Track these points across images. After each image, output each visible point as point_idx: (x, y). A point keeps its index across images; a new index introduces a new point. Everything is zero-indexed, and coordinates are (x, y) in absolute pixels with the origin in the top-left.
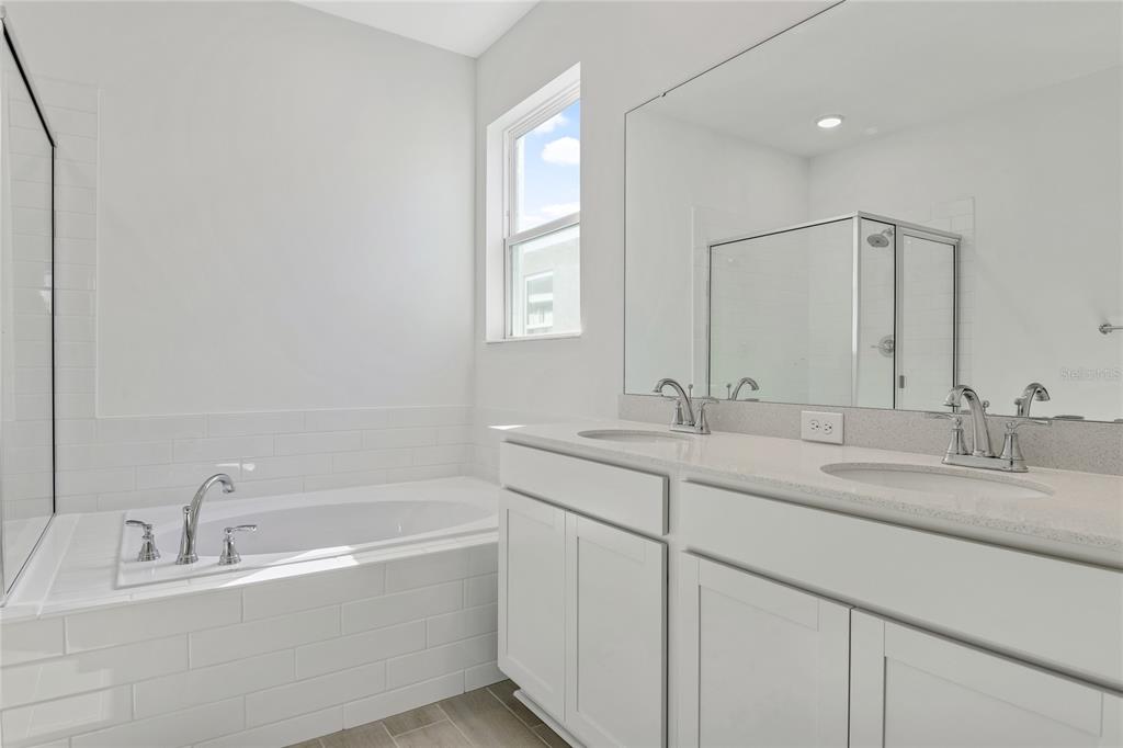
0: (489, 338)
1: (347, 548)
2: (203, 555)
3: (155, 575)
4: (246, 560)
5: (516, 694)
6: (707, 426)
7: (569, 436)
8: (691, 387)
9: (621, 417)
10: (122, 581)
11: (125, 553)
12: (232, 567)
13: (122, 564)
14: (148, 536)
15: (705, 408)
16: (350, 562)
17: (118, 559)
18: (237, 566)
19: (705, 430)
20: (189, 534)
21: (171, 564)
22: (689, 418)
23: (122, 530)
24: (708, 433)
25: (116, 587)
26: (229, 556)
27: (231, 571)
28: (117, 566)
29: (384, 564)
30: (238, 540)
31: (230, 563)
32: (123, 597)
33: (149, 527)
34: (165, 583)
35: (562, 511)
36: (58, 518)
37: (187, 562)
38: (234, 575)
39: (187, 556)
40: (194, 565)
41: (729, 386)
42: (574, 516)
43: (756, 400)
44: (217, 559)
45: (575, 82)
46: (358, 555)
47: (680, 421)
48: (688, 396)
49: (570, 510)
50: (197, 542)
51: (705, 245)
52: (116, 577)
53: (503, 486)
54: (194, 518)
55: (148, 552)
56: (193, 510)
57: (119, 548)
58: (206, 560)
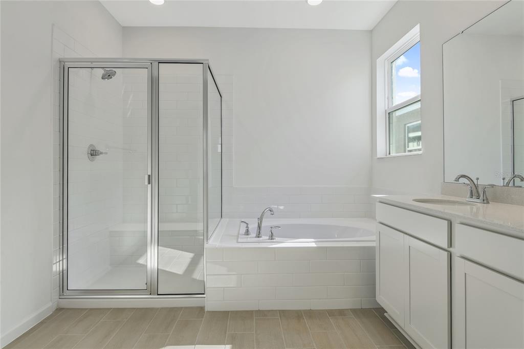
0: (378, 157)
1: (313, 240)
2: (264, 236)
3: (249, 240)
4: (277, 239)
5: (385, 314)
6: (487, 199)
7: (408, 200)
8: (478, 179)
9: (442, 194)
10: (239, 240)
11: (241, 232)
12: (273, 241)
13: (240, 236)
14: (247, 227)
15: (485, 190)
16: (314, 245)
17: (239, 234)
18: (274, 241)
19: (486, 201)
20: (259, 227)
21: (253, 237)
22: (476, 194)
23: (240, 224)
24: (488, 203)
25: (238, 242)
26: (272, 237)
27: (272, 242)
28: (238, 237)
29: (326, 248)
30: (274, 231)
31: (272, 239)
32: (240, 245)
33: (247, 224)
34: (251, 243)
35: (403, 234)
36: (222, 219)
37: (258, 237)
38: (273, 243)
39: (258, 236)
40: (261, 239)
41: (504, 179)
42: (408, 236)
43: (520, 187)
44: (268, 238)
45: (417, 33)
46: (317, 243)
47: (472, 196)
48: (476, 183)
49: (406, 234)
50: (262, 231)
51: (509, 100)
52: (238, 239)
53: (378, 221)
54: (261, 222)
55: (247, 233)
56: (260, 219)
57: (239, 230)
58: (265, 238)
